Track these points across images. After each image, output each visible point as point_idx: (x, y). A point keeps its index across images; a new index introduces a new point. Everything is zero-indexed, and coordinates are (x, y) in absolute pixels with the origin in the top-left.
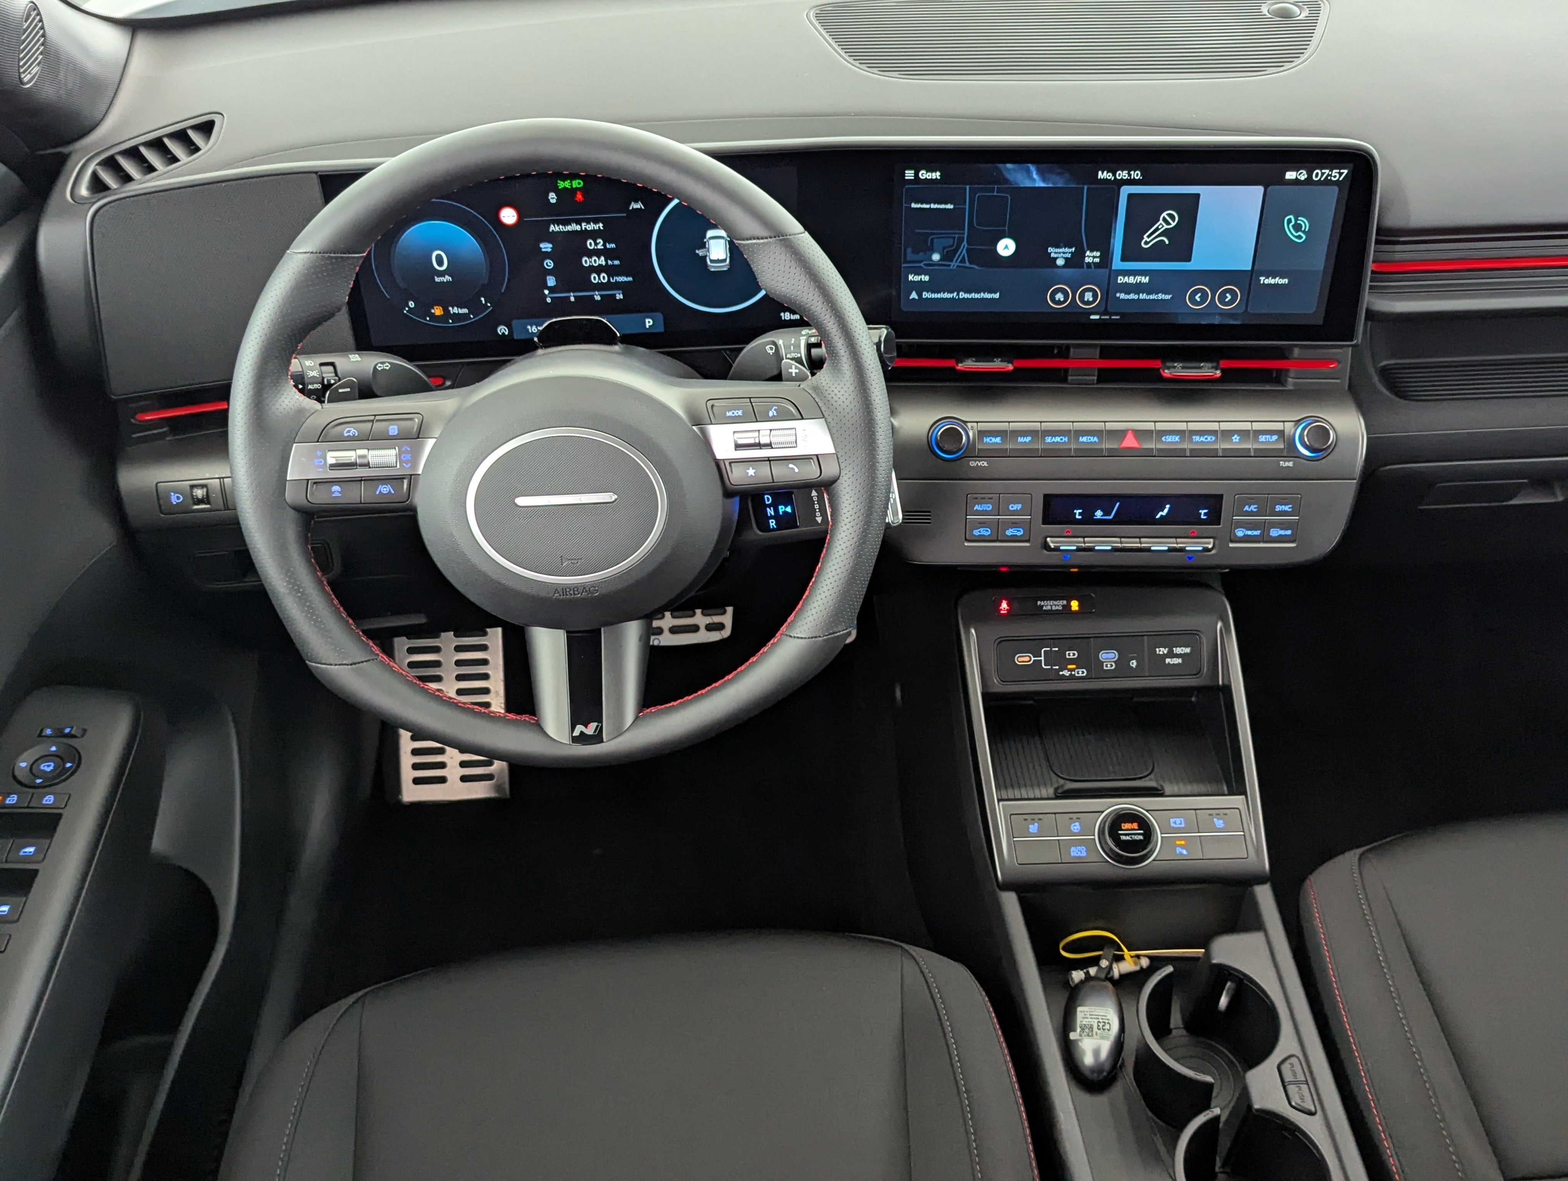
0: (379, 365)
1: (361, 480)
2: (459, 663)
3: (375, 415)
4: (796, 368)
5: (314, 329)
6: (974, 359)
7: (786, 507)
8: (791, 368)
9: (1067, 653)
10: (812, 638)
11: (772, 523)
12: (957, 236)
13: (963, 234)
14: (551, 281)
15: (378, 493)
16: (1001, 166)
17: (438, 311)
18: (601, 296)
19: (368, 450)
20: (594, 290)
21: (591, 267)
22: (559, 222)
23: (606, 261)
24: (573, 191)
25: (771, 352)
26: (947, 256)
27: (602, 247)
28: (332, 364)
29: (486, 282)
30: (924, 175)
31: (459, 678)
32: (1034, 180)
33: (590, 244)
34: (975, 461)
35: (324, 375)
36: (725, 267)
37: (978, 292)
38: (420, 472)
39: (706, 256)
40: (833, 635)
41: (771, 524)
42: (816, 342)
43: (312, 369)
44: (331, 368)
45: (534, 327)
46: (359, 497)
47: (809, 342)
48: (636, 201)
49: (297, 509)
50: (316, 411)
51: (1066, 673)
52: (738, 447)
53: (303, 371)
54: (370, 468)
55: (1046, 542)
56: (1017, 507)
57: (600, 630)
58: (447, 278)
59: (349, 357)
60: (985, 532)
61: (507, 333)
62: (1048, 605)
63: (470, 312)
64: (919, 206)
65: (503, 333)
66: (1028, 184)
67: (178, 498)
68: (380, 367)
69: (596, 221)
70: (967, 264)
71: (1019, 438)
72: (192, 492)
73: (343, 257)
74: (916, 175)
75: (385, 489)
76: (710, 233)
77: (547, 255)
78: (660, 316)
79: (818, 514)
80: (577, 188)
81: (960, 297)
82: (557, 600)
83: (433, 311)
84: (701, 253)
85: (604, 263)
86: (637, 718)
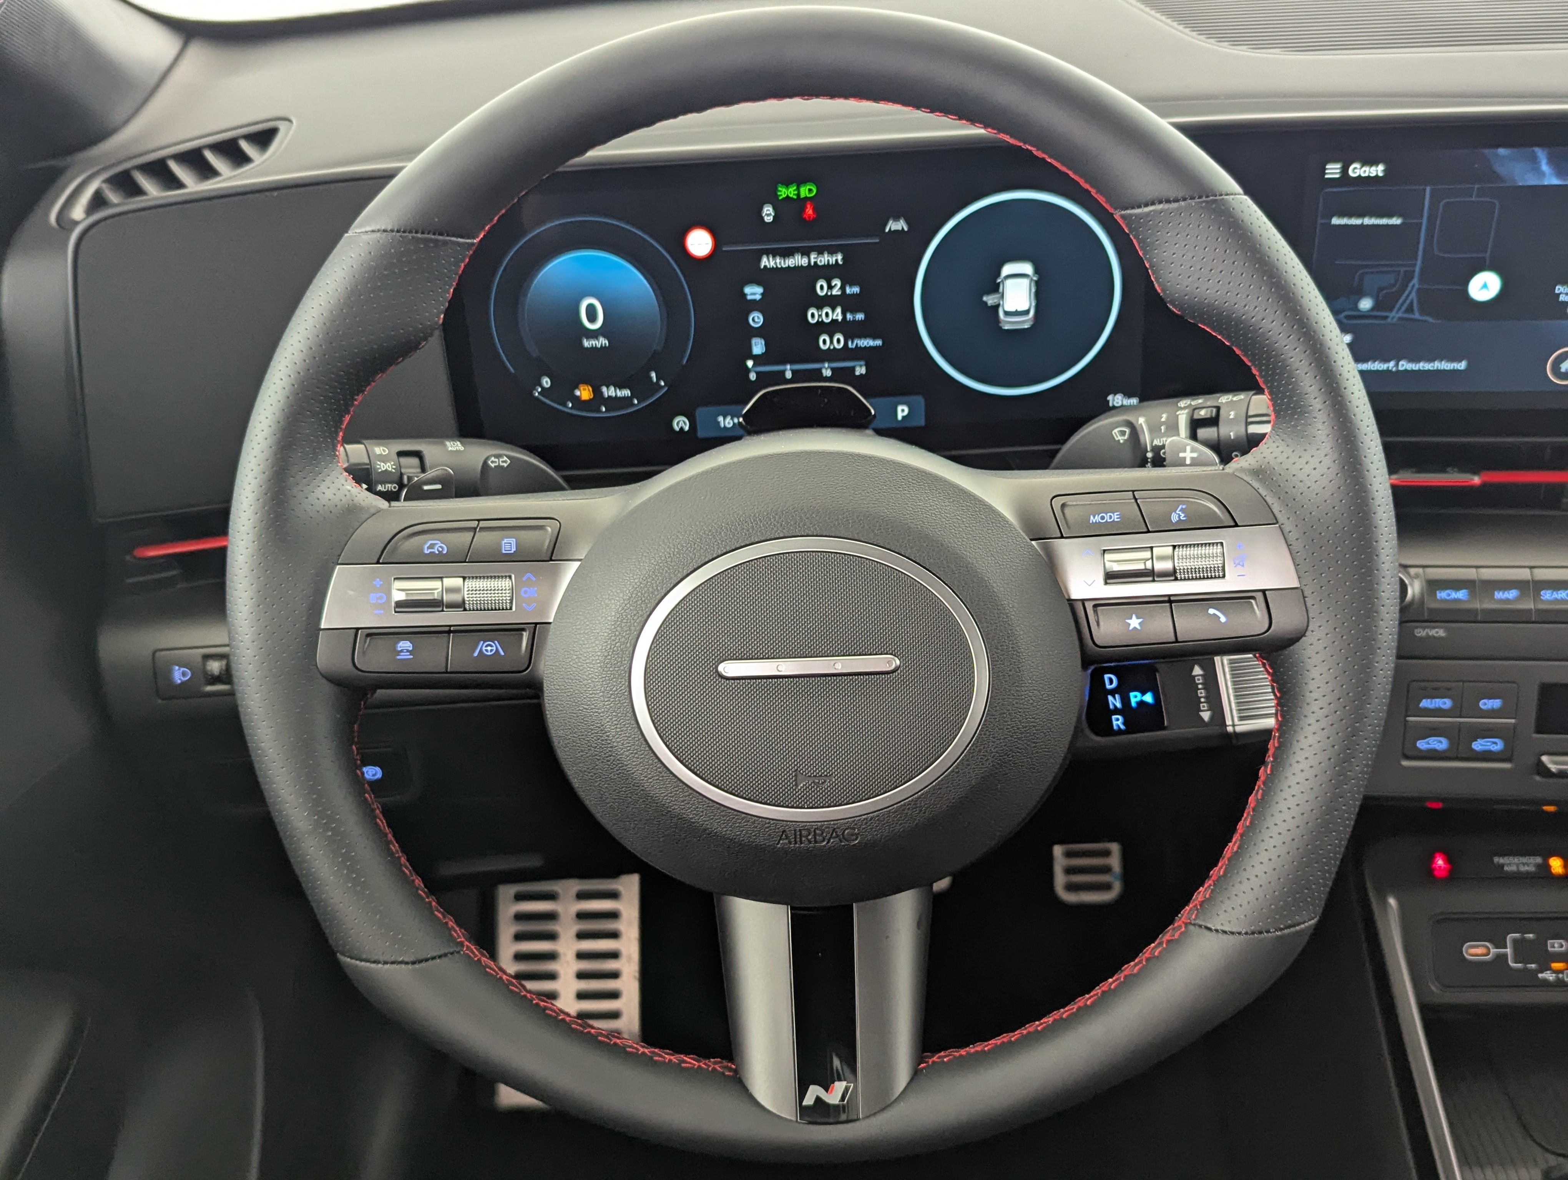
0: (493, 459)
1: (449, 632)
2: (582, 916)
3: (479, 520)
4: (1193, 450)
5: (383, 370)
6: (1414, 470)
7: (1143, 693)
8: (1185, 451)
9: (1549, 942)
10: (1253, 933)
11: (1118, 722)
12: (1402, 270)
13: (1415, 265)
14: (758, 347)
15: (476, 654)
16: (1487, 151)
17: (584, 393)
18: (833, 369)
19: (464, 578)
20: (822, 361)
21: (820, 324)
22: (774, 253)
23: (844, 313)
24: (801, 202)
25: (1121, 439)
26: (1382, 304)
27: (839, 293)
28: (418, 454)
29: (659, 348)
30: (1357, 170)
31: (582, 936)
32: (1542, 174)
33: (821, 288)
34: (1424, 628)
35: (403, 471)
36: (1025, 323)
37: (1431, 360)
38: (551, 620)
39: (996, 307)
40: (1293, 929)
41: (1115, 723)
42: (1208, 416)
43: (384, 459)
44: (415, 461)
45: (728, 419)
46: (444, 660)
47: (1196, 417)
48: (896, 218)
49: (338, 682)
50: (379, 511)
51: (1549, 976)
52: (1111, 577)
53: (370, 464)
54: (465, 610)
55: (1540, 763)
56: (1496, 703)
57: (851, 908)
58: (603, 342)
59: (446, 445)
60: (1440, 744)
61: (687, 428)
62: (1512, 864)
63: (633, 396)
64: (1344, 221)
65: (682, 429)
66: (1531, 180)
67: (184, 674)
68: (493, 463)
69: (832, 251)
70: (1417, 315)
71: (1496, 593)
72: (204, 665)
73: (437, 241)
74: (1345, 170)
75: (489, 648)
76: (1008, 269)
77: (754, 305)
78: (920, 400)
79: (1204, 706)
80: (806, 198)
81: (1400, 368)
82: (785, 851)
83: (577, 393)
84: (990, 300)
85: (840, 318)
86: (916, 1074)
